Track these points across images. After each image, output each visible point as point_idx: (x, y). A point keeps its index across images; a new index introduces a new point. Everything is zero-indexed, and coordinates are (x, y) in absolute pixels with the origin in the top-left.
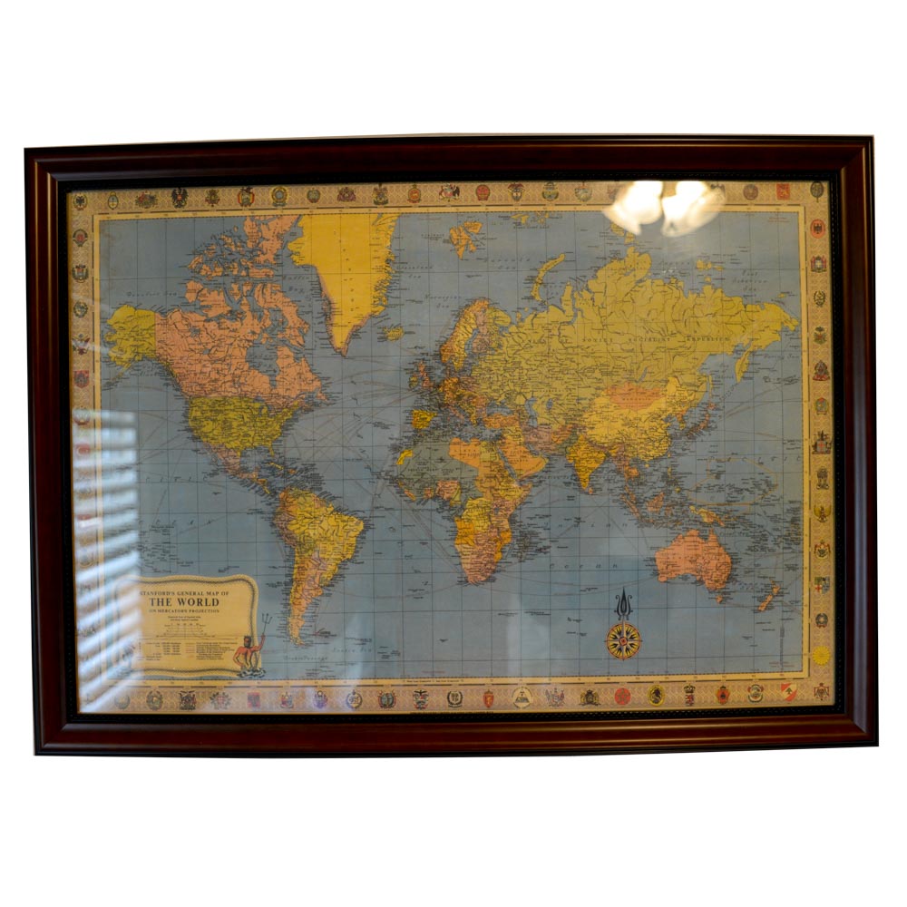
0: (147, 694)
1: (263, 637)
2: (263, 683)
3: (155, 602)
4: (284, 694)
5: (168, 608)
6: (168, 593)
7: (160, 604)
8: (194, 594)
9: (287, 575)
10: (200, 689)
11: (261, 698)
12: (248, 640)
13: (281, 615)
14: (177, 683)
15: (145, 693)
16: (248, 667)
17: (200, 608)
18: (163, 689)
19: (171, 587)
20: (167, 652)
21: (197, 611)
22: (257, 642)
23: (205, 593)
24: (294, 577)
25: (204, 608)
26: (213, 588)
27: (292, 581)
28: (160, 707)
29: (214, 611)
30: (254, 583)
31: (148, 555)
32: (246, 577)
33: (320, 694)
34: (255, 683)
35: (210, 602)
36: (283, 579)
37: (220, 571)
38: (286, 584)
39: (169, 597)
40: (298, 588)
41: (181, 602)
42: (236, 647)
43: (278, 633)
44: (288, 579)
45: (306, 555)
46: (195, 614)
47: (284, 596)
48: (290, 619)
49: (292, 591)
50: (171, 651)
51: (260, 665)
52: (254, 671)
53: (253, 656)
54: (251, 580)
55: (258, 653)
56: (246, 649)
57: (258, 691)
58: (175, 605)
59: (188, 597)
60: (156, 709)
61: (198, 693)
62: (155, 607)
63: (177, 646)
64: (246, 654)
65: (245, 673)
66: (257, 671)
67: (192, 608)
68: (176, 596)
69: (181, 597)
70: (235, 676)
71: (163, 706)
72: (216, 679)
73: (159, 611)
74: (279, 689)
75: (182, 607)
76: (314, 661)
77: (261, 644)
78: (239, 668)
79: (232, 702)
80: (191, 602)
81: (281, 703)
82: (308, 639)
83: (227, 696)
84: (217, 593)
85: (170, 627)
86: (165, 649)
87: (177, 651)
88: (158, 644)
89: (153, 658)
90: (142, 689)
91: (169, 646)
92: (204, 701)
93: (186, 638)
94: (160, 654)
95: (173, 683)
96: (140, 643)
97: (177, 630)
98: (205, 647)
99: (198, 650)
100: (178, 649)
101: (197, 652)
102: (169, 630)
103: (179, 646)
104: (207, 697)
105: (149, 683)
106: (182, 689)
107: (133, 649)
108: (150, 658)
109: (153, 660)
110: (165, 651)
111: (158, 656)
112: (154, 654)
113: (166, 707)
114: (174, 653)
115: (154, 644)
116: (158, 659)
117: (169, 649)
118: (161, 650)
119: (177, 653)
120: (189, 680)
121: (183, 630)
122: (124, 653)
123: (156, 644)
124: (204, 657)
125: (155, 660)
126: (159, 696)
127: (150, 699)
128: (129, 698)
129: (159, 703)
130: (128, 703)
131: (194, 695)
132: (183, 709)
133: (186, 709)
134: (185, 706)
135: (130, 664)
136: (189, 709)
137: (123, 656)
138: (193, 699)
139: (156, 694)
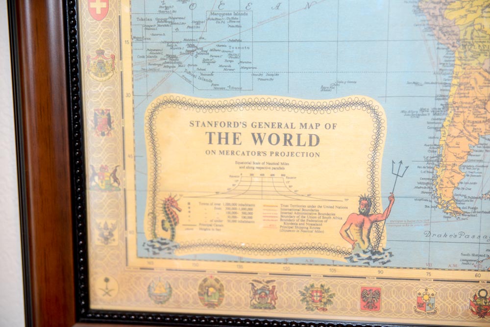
0: (200, 282)
1: (392, 199)
2: (387, 273)
3: (215, 138)
4: (422, 291)
5: (235, 148)
6: (236, 124)
7: (223, 141)
8: (280, 126)
9: (437, 98)
10: (284, 278)
11: (383, 296)
12: (367, 203)
13: (425, 164)
14: (247, 267)
15: (196, 280)
16: (364, 247)
17: (288, 149)
18: (225, 275)
19: (240, 115)
20: (233, 218)
21: (283, 154)
22: (381, 208)
23: (297, 125)
24: (450, 100)
25: (295, 148)
26: (310, 117)
27: (446, 107)
28: (220, 301)
29: (312, 155)
30: (381, 109)
31: (204, 61)
32: (368, 99)
33: (483, 294)
34: (372, 272)
35: (305, 139)
36: (431, 104)
37: (323, 89)
38: (435, 112)
39: (236, 130)
40: (456, 119)
41: (257, 139)
42: (345, 214)
43: (417, 193)
44: (439, 104)
45: (474, 63)
46: (279, 159)
47: (432, 133)
48: (439, 171)
49: (446, 123)
50: (239, 217)
51: (384, 244)
52: (373, 254)
53: (374, 229)
54: (375, 104)
55: (381, 224)
56: (362, 217)
57: (377, 284)
58: (247, 143)
59: (269, 131)
60: (211, 305)
61: (280, 284)
62: (215, 146)
63: (248, 211)
64: (361, 226)
65: (358, 255)
66: (379, 253)
67: (275, 149)
68: (251, 130)
69: (257, 131)
70: (341, 259)
71: (224, 302)
72: (311, 263)
73: (222, 153)
74: (412, 282)
75: (258, 147)
76: (476, 240)
77: (388, 210)
78: (348, 246)
79: (334, 300)
80: (274, 139)
81: (415, 304)
82: (467, 204)
83: (327, 291)
84: (318, 125)
85: (239, 179)
86: (229, 213)
87: (249, 217)
88: (219, 205)
89: (210, 227)
90: (191, 274)
91: (235, 209)
92: (290, 297)
93: (264, 197)
94: (221, 221)
95: (241, 267)
96: (189, 204)
97: (249, 184)
98: (294, 212)
99: (282, 216)
100: (251, 213)
101: (281, 220)
102: (237, 184)
103: (251, 209)
104: (295, 291)
105: (203, 265)
106: (255, 277)
107: (177, 212)
108: (205, 227)
109: (210, 230)
110: (229, 217)
111: (217, 225)
112: (212, 221)
113: (229, 304)
114: (243, 220)
115: (212, 204)
116: (218, 228)
117: (236, 213)
118: (223, 214)
119: (249, 220)
120: (266, 263)
121: (260, 184)
122: (164, 218)
123: (215, 204)
124: (292, 228)
125: (213, 230)
126: (218, 286)
127: (204, 290)
128: (170, 287)
129: (217, 298)
130: (170, 295)
131: (274, 287)
132: (255, 308)
133: (261, 308)
134: (259, 303)
135: (173, 236)
136: (266, 308)
137: (163, 222)
138: (273, 293)
139: (214, 283)
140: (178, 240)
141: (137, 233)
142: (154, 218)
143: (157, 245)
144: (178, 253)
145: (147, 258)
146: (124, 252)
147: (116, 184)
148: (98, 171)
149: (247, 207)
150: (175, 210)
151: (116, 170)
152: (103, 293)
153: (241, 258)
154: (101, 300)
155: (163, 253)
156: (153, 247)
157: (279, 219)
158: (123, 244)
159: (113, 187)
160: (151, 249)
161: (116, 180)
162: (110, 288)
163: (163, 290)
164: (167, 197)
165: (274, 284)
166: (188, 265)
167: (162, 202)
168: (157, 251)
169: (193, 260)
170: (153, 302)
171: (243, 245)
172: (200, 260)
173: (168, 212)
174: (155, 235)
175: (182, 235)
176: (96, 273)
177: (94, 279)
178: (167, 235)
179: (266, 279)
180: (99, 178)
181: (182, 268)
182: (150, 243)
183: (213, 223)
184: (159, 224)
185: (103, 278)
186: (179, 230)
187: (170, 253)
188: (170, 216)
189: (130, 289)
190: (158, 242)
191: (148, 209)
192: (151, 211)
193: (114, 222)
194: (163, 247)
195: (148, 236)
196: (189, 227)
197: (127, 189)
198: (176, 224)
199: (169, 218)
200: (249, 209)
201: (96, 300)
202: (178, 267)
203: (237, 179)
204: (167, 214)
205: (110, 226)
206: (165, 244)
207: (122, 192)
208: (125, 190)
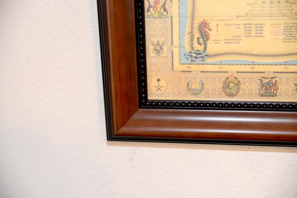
0: (223, 80)
10: (284, 75)
14: (257, 68)
15: (221, 78)
18: (242, 74)
20: (248, 34)
28: (238, 92)
50: (253, 33)
60: (231, 95)
61: (281, 79)
63: (260, 29)
71: (240, 93)
85: (254, 6)
86: (246, 30)
87: (261, 33)
88: (239, 25)
89: (232, 41)
90: (217, 74)
91: (251, 27)
92: (287, 88)
93: (272, 18)
94: (239, 37)
95: (253, 68)
96: (217, 25)
97: (261, 9)
98: (293, 28)
99: (284, 31)
100: (262, 30)
101: (284, 34)
102: (252, 9)
103: (262, 27)
104: (291, 83)
105: (226, 68)
106: (263, 75)
107: (209, 31)
108: (228, 41)
109: (232, 43)
110: (246, 33)
111: (237, 39)
112: (233, 37)
113: (243, 94)
114: (256, 35)
115: (234, 25)
116: (238, 41)
117: (251, 30)
118: (241, 32)
119: (260, 35)
120: (271, 65)
121: (269, 9)
122: (199, 36)
123: (236, 25)
124: (291, 39)
125: (234, 43)
126: (236, 82)
127: (226, 85)
128: (202, 84)
129: (235, 90)
130: (203, 89)
131: (276, 81)
132: (262, 96)
133: (266, 96)
134: (265, 93)
135: (205, 48)
136: (270, 96)
137: (198, 38)
138: (275, 86)
139: (234, 80)
140: (209, 51)
141: (180, 47)
142: (192, 36)
143: (194, 55)
144: (208, 60)
145: (187, 64)
146: (170, 61)
147: (165, 13)
148: (152, 4)
149: (259, 26)
150: (207, 30)
151: (165, 3)
152: (157, 89)
153: (253, 62)
154: (155, 94)
155: (198, 61)
156: (191, 56)
157: (282, 33)
158: (170, 55)
159: (164, 15)
160: (189, 58)
161: (165, 10)
162: (160, 85)
163: (197, 85)
164: (202, 21)
165: (277, 79)
166: (216, 68)
167: (198, 25)
168: (194, 59)
169: (219, 65)
170: (190, 94)
171: (255, 53)
172: (223, 64)
173: (202, 32)
174: (193, 48)
175: (212, 47)
176: (151, 76)
177: (150, 80)
178: (201, 48)
179: (271, 76)
180: (153, 9)
181: (211, 70)
182: (189, 54)
183: (234, 38)
184: (195, 40)
185: (156, 79)
186: (210, 44)
187: (203, 60)
188: (204, 34)
189: (175, 86)
190: (195, 53)
191: (188, 30)
192: (190, 31)
193: (164, 40)
194: (198, 56)
195: (188, 49)
196: (217, 41)
197: (173, 16)
198: (207, 40)
199: (202, 36)
200: (261, 27)
201: (151, 94)
202: (208, 70)
203: (252, 6)
204: (201, 33)
205: (161, 43)
206: (200, 54)
207: (170, 18)
208: (172, 17)
